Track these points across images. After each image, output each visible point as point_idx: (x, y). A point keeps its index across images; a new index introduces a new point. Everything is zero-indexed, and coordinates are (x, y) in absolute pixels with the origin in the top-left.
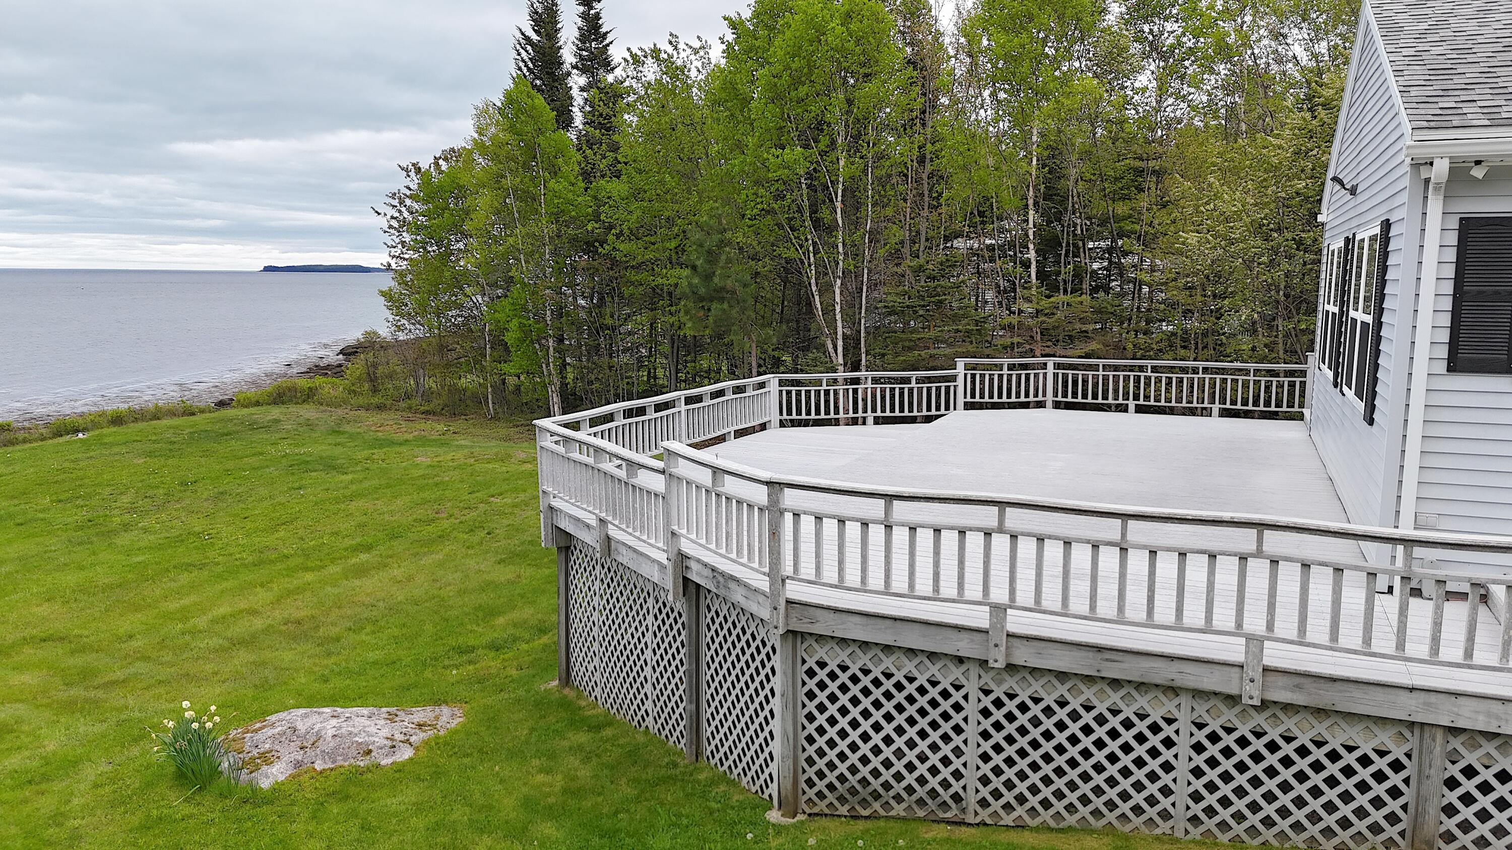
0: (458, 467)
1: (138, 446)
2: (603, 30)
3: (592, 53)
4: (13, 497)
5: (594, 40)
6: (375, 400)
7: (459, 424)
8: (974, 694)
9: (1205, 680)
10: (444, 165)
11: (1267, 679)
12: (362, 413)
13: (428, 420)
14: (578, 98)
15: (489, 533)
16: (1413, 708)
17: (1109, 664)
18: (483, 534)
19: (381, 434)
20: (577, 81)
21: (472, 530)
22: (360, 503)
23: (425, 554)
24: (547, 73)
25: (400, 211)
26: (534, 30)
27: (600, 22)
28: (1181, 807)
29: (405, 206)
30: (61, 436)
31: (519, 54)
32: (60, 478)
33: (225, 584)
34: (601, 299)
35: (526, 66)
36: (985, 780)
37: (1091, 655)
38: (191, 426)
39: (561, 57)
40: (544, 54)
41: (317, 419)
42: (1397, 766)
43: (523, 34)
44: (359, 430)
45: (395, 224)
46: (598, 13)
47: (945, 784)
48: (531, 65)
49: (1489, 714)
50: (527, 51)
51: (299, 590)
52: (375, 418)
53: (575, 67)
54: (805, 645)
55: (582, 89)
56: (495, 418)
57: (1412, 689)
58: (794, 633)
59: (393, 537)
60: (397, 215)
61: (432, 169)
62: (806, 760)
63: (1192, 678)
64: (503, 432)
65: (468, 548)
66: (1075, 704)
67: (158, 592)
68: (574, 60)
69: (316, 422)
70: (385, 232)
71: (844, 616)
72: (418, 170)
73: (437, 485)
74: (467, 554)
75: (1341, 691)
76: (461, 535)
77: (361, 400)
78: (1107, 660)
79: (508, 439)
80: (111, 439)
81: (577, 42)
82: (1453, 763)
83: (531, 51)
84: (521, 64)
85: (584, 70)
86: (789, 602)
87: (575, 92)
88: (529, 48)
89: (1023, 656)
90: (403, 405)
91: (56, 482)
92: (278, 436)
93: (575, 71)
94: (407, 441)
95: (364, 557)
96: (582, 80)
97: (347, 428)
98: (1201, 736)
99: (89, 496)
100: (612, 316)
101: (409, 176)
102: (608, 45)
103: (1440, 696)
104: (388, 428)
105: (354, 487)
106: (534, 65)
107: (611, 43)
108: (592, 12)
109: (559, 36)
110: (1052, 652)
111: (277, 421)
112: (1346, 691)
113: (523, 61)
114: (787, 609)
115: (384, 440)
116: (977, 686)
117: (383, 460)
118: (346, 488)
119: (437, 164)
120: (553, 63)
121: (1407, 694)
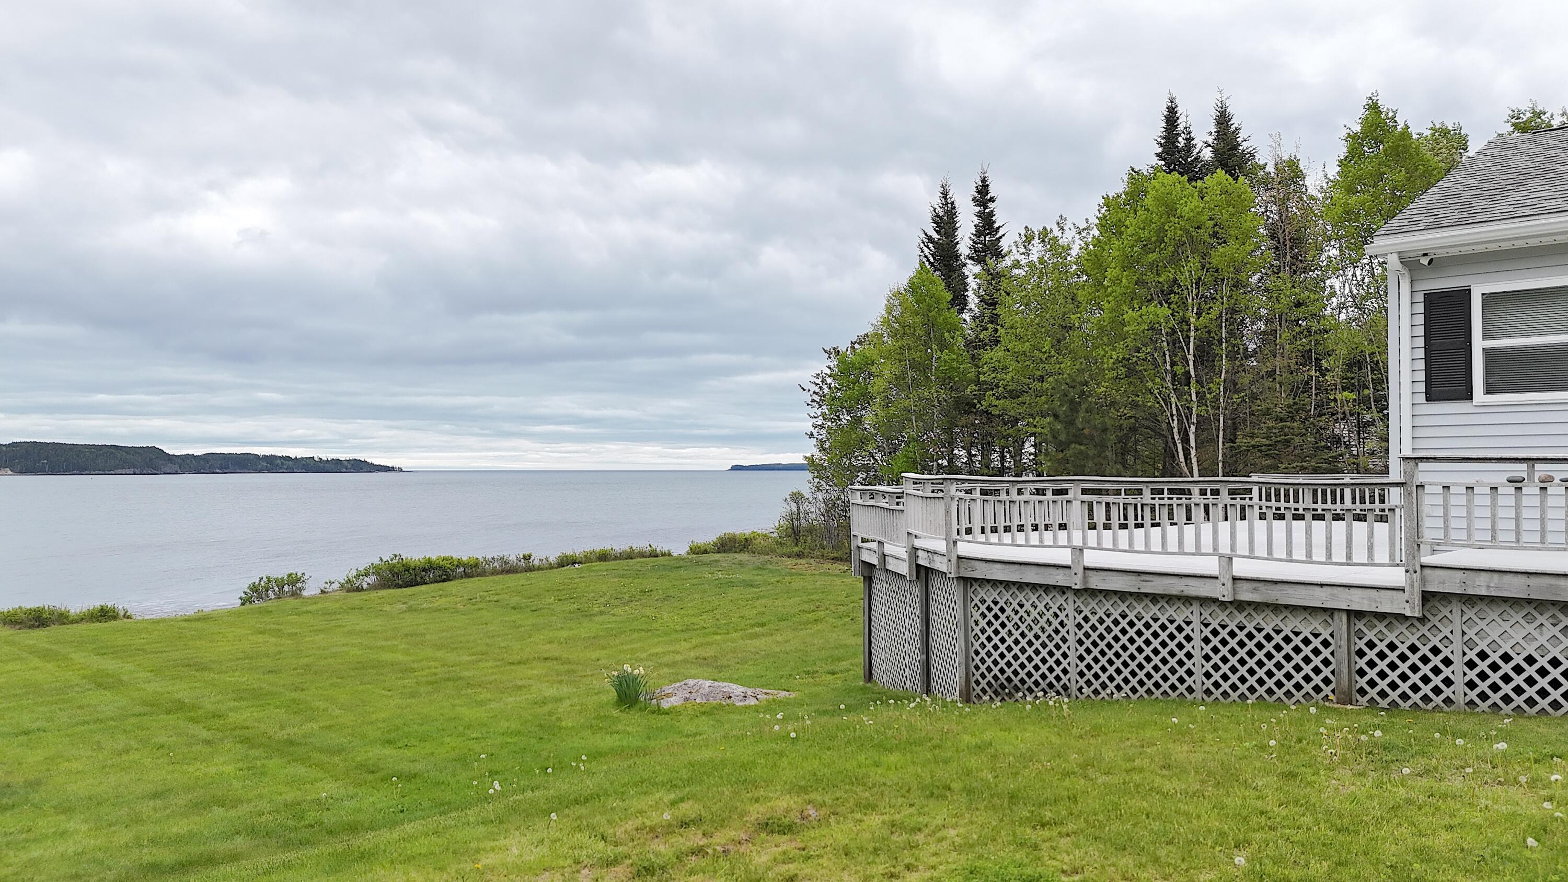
1: (616, 572)
2: (996, 225)
3: (986, 245)
4: (530, 598)
5: (988, 234)
6: (796, 549)
8: (1072, 613)
9: (1201, 589)
10: (857, 346)
11: (1238, 586)
12: (784, 558)
13: (835, 563)
14: (972, 283)
16: (1324, 598)
17: (1144, 583)
18: (847, 620)
19: (794, 569)
20: (972, 270)
21: (840, 618)
22: (763, 601)
23: (802, 629)
24: (946, 265)
25: (821, 388)
26: (935, 229)
27: (994, 218)
28: (1199, 683)
29: (826, 384)
30: (563, 566)
31: (922, 251)
32: (561, 588)
33: (660, 639)
35: (928, 260)
36: (1082, 674)
37: (1134, 578)
39: (958, 251)
40: (943, 250)
41: (748, 560)
42: (1326, 644)
43: (926, 234)
44: (777, 567)
45: (817, 398)
46: (992, 211)
47: (1058, 678)
48: (932, 260)
49: (1370, 599)
50: (929, 248)
51: (709, 644)
52: (793, 561)
53: (971, 258)
54: (973, 589)
55: (977, 277)
57: (1322, 585)
58: (963, 578)
59: (781, 620)
60: (817, 390)
61: (849, 351)
62: (975, 667)
63: (1194, 589)
65: (834, 626)
66: (1131, 616)
67: (617, 641)
68: (969, 253)
69: (747, 562)
70: (808, 405)
71: (991, 565)
72: (837, 353)
73: (823, 592)
74: (832, 630)
75: (1281, 590)
77: (786, 550)
78: (1143, 581)
80: (597, 568)
81: (972, 237)
82: (1360, 639)
83: (932, 248)
84: (924, 259)
85: (979, 260)
86: (959, 558)
87: (970, 280)
88: (931, 245)
89: (1096, 582)
90: (817, 553)
91: (558, 590)
92: (716, 569)
93: (968, 261)
94: (813, 574)
95: (758, 629)
96: (978, 269)
97: (769, 566)
98: (1207, 632)
99: (580, 598)
101: (830, 358)
102: (1001, 237)
103: (1339, 589)
104: (800, 566)
105: (761, 593)
106: (934, 258)
107: (1004, 235)
108: (987, 211)
109: (956, 234)
110: (1112, 578)
111: (717, 561)
112: (1283, 590)
113: (926, 256)
114: (958, 563)
115: (795, 572)
116: (1073, 608)
118: (756, 594)
119: (853, 348)
120: (951, 257)
121: (1318, 589)
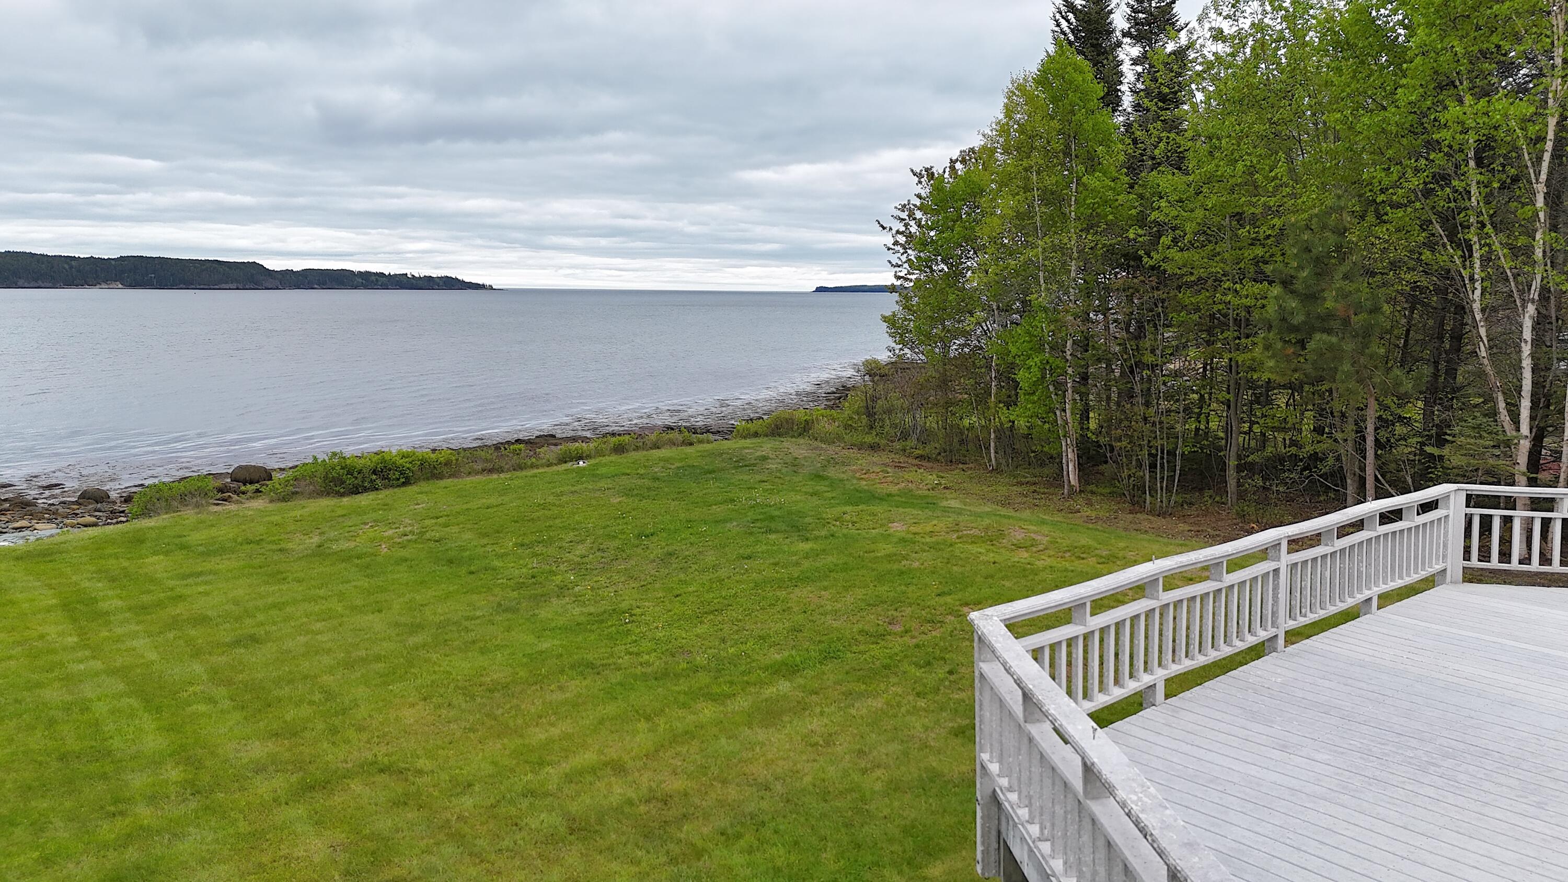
0: (933, 547)
1: (624, 481)
3: (1152, 14)
4: (487, 535)
6: (869, 439)
7: (953, 476)
10: (958, 166)
12: (853, 453)
13: (919, 466)
14: (1129, 72)
15: (951, 672)
18: (941, 672)
19: (865, 483)
20: (1129, 51)
21: (929, 664)
22: (803, 593)
23: (861, 695)
24: (1092, 45)
25: (907, 225)
29: (915, 219)
30: (566, 462)
31: (1058, 25)
32: (536, 515)
34: (1140, 327)
35: (1066, 39)
38: (681, 460)
39: (1111, 23)
40: (1089, 22)
41: (805, 457)
44: (843, 475)
45: (902, 239)
48: (1072, 38)
50: (1068, 21)
52: (864, 460)
53: (1127, 34)
55: (1135, 62)
56: (997, 470)
59: (828, 656)
60: (902, 229)
61: (947, 173)
64: (1003, 490)
65: (918, 695)
68: (1126, 26)
69: (803, 462)
70: (889, 249)
72: (931, 175)
73: (901, 573)
74: (914, 707)
76: (913, 669)
77: (857, 438)
79: (1006, 502)
80: (604, 470)
81: (1132, 2)
83: (1073, 20)
84: (1061, 37)
85: (1138, 38)
87: (1126, 68)
88: (1071, 16)
90: (898, 445)
91: (530, 521)
92: (758, 477)
93: (1127, 40)
94: (889, 495)
95: (784, 686)
96: (1136, 51)
97: (832, 472)
99: (550, 542)
100: (1153, 351)
101: (920, 182)
104: (873, 476)
105: (806, 564)
106: (1076, 37)
111: (764, 458)
113: (1063, 33)
115: (865, 491)
117: (854, 523)
118: (797, 564)
119: (952, 168)
120: (1100, 33)
